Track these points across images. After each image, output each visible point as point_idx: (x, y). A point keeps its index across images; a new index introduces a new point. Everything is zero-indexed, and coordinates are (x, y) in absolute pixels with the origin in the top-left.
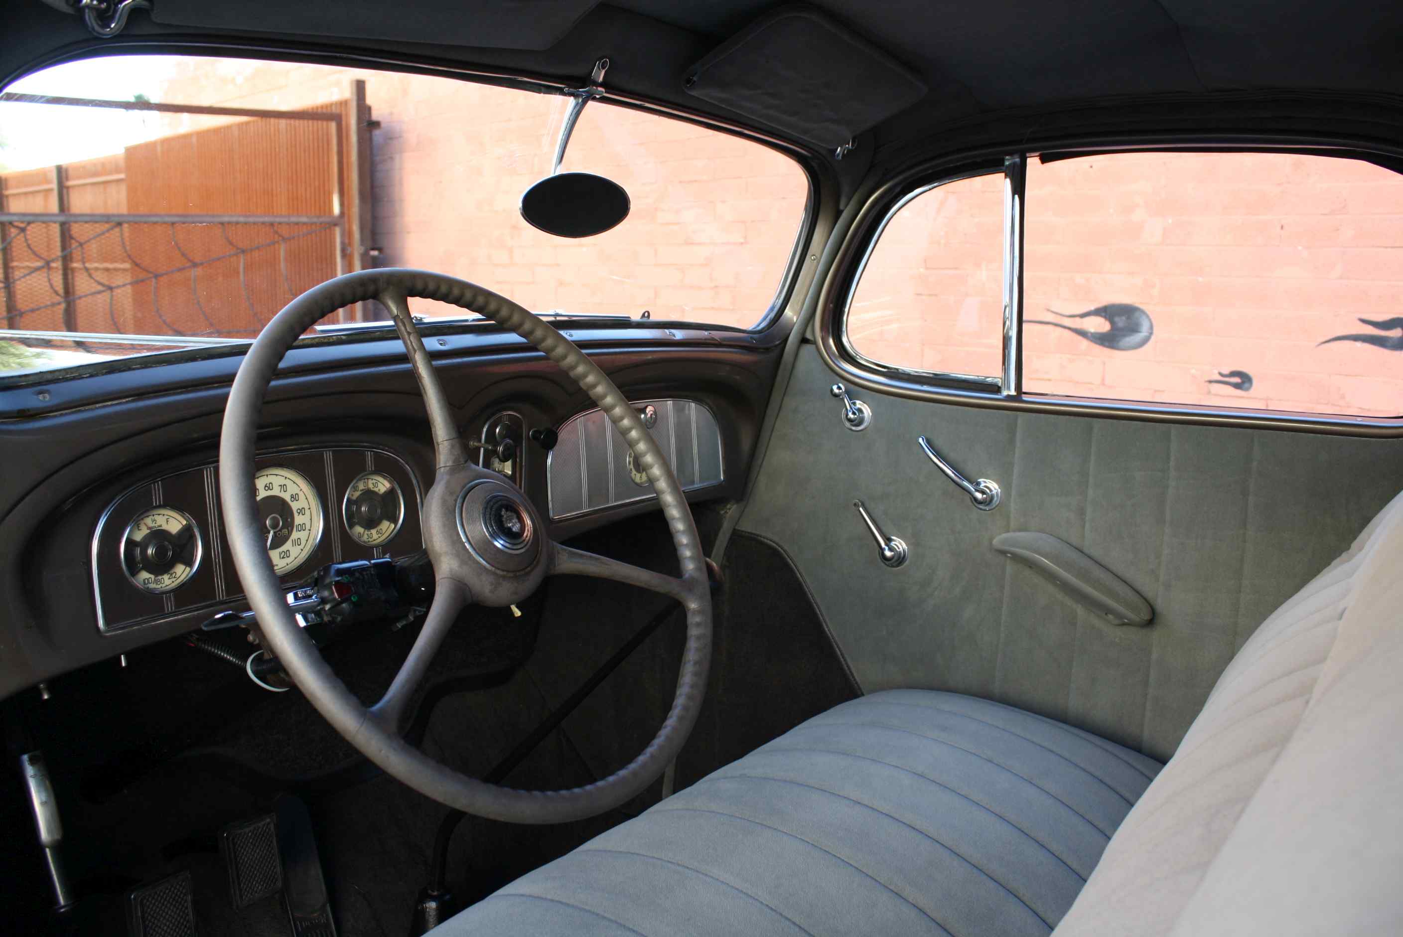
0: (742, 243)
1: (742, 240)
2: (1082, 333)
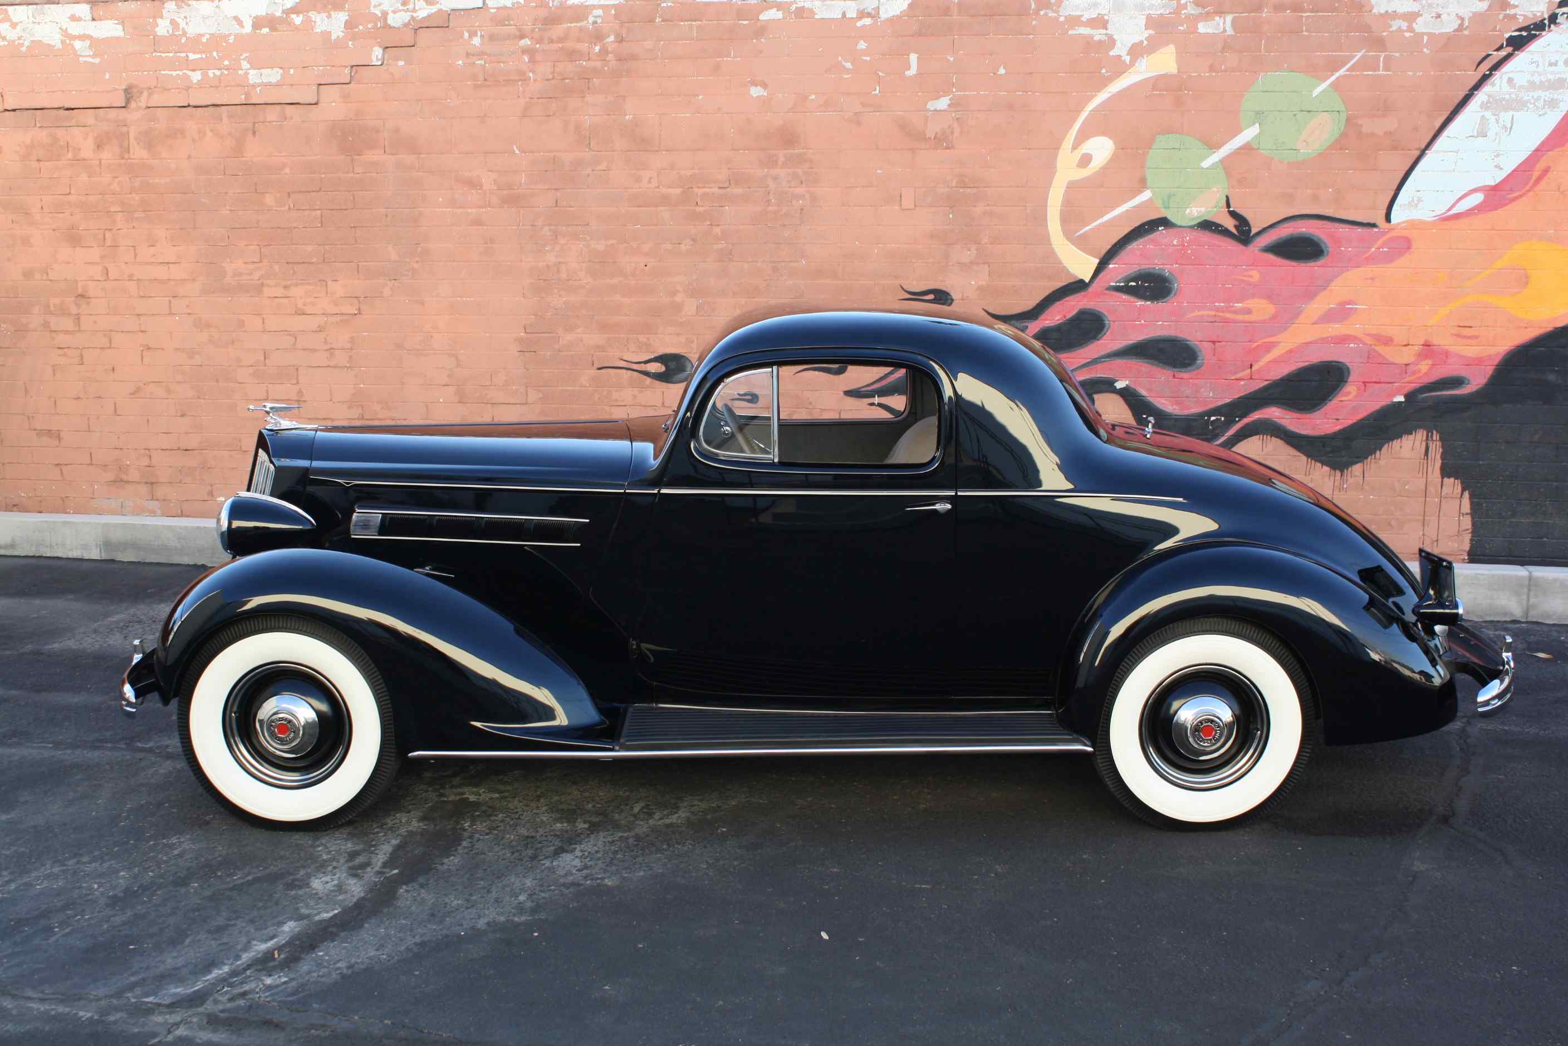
0: (356, 314)
1: (356, 312)
2: (646, 374)
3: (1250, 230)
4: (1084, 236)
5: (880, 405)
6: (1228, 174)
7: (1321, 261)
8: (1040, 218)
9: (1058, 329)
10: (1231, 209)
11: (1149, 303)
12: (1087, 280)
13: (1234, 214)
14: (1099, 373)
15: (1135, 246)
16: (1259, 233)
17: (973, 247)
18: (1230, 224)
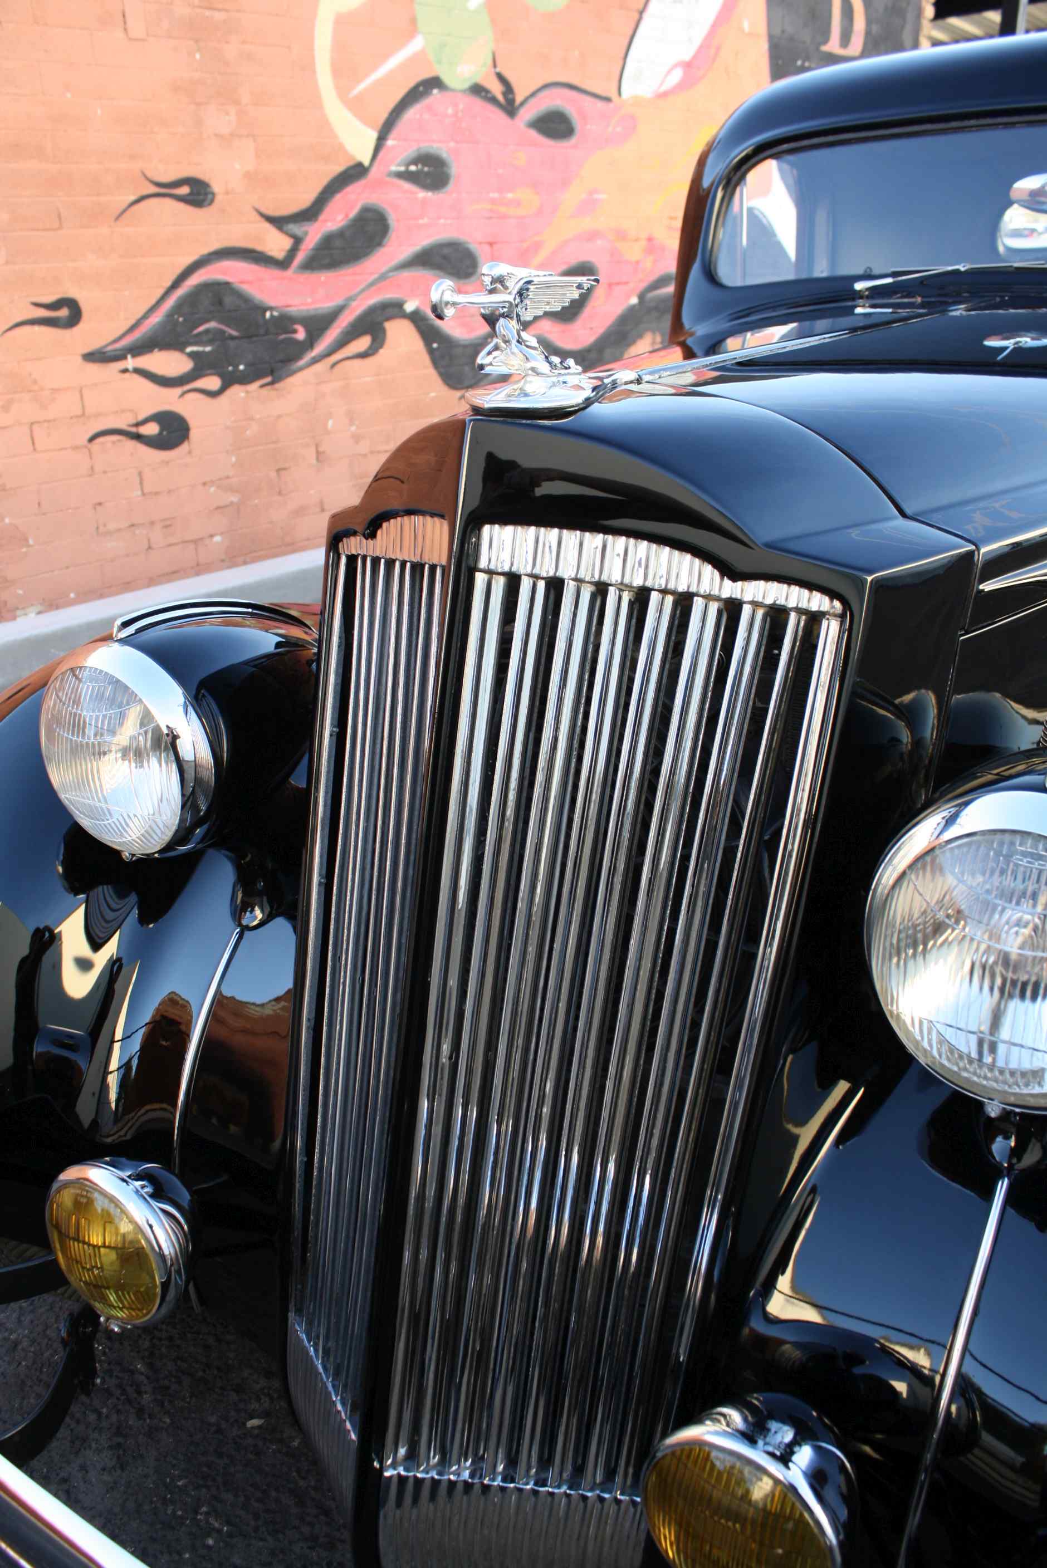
3: (513, 101)
4: (359, 98)
5: (138, 371)
6: (493, 21)
7: (574, 140)
8: (308, 67)
9: (341, 234)
10: (498, 70)
11: (430, 194)
12: (366, 163)
13: (501, 78)
14: (388, 295)
15: (411, 114)
16: (522, 104)
17: (233, 110)
18: (496, 89)
